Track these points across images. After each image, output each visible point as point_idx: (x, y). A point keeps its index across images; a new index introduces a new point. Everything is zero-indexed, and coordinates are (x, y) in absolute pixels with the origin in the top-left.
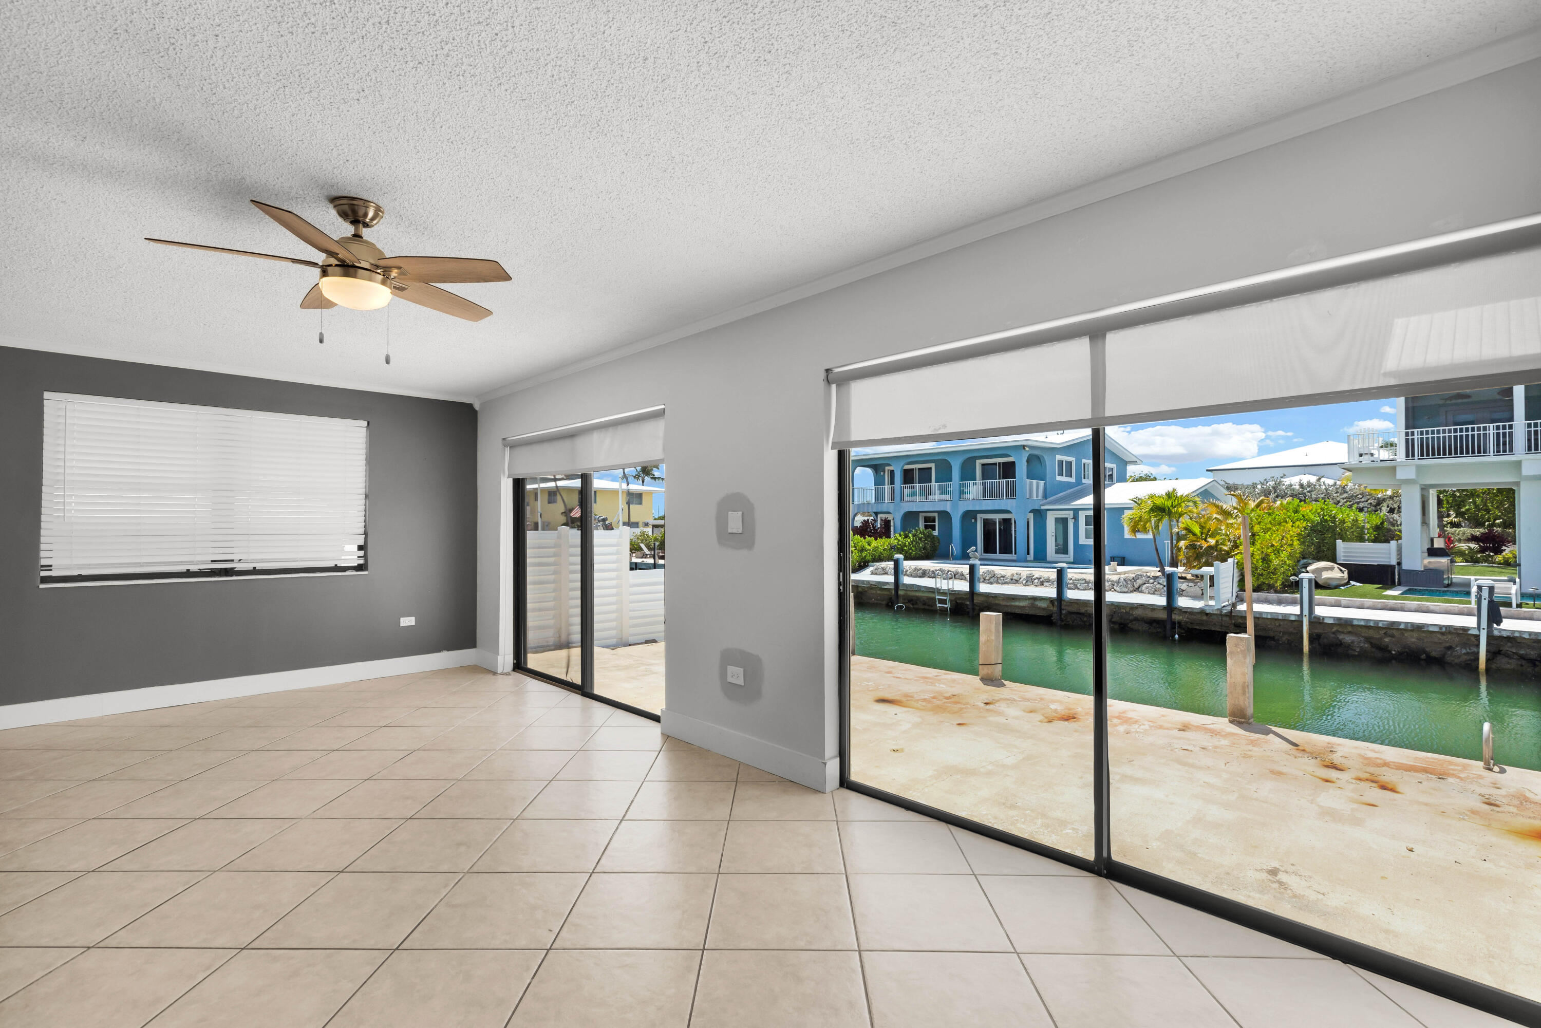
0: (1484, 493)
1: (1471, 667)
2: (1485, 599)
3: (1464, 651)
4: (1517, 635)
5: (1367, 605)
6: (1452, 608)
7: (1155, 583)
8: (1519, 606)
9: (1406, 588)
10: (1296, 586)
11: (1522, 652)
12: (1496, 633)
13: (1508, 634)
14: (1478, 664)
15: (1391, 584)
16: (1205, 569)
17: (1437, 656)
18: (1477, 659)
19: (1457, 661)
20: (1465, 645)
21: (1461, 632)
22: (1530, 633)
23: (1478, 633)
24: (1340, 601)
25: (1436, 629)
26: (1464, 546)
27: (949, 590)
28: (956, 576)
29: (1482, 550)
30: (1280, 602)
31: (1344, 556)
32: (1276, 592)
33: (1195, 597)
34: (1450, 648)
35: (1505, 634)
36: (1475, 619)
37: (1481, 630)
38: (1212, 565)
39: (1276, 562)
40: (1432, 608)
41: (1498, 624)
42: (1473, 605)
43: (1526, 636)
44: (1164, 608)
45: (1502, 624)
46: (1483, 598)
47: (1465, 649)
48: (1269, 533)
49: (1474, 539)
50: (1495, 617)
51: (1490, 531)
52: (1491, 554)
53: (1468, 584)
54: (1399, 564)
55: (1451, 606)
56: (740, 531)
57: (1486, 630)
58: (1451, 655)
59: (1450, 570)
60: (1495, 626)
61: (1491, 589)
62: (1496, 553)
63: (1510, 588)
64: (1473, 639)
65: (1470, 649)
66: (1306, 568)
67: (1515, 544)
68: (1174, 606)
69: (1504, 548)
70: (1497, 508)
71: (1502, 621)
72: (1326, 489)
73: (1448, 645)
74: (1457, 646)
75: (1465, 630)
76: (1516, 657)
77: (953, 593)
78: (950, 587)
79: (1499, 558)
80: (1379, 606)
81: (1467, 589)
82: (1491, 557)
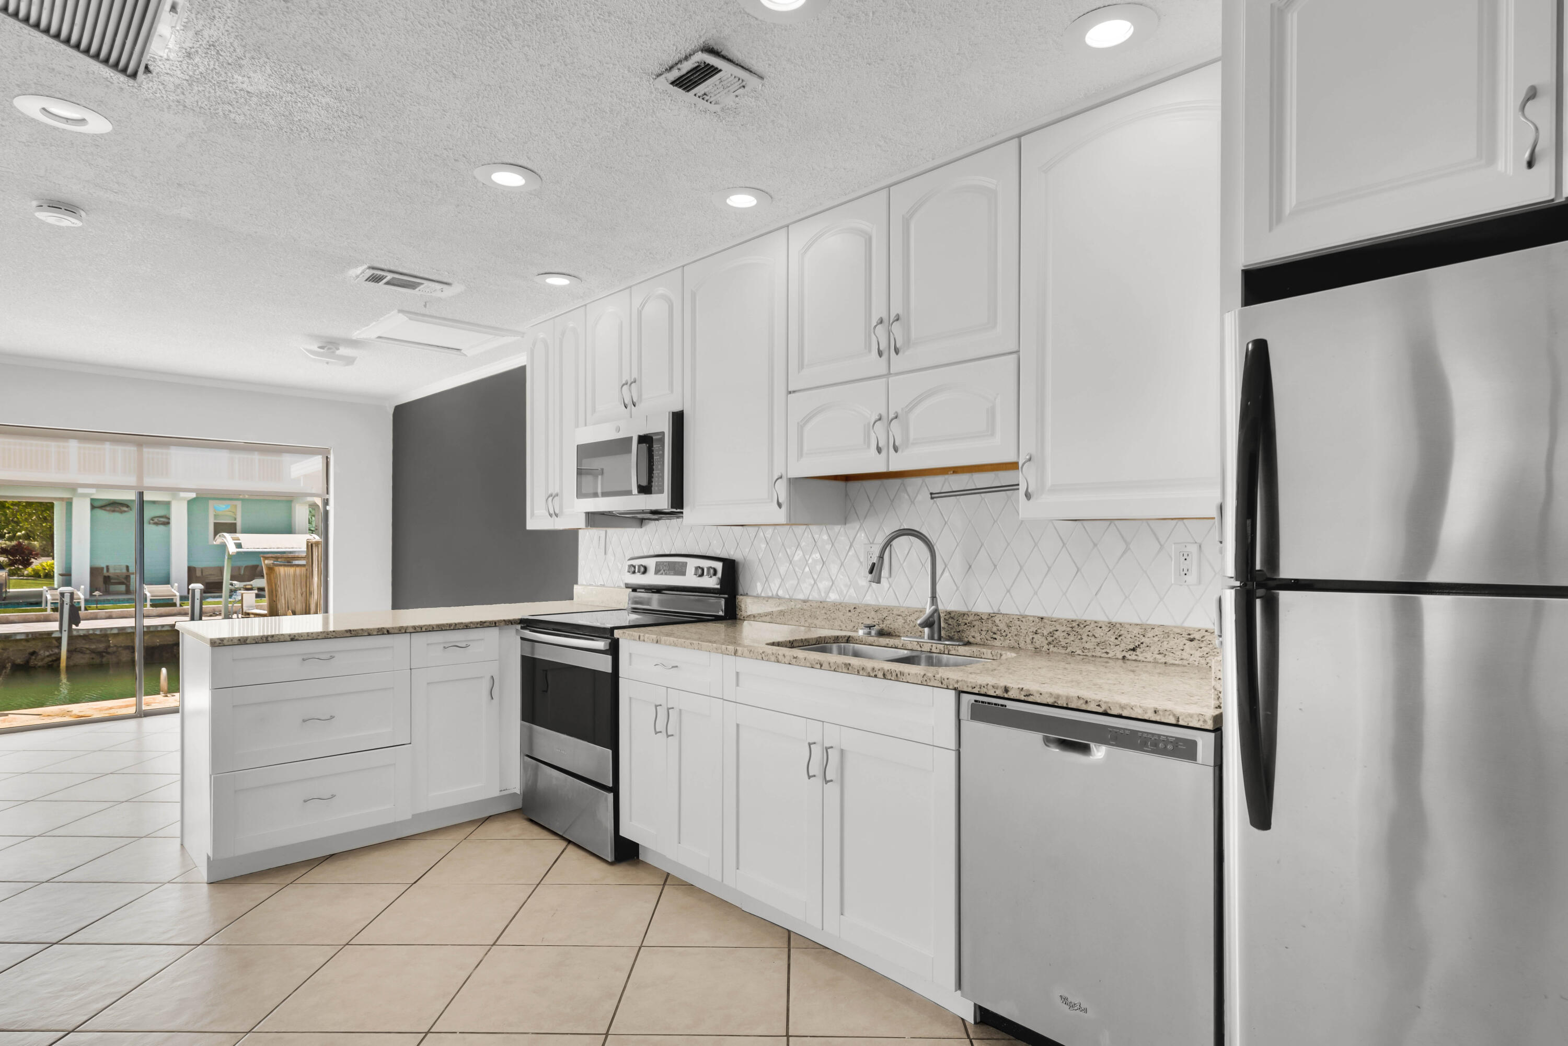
1: (52, 666)
2: (67, 604)
3: (47, 653)
4: (91, 632)
6: (30, 617)
8: (86, 609)
11: (93, 647)
12: (75, 633)
13: (84, 632)
14: (60, 663)
17: (21, 663)
18: (58, 659)
19: (40, 664)
20: (48, 647)
21: (45, 636)
22: (101, 630)
23: (59, 635)
25: (23, 637)
29: (12, 563)
34: (33, 653)
35: (81, 633)
36: (56, 624)
37: (63, 632)
40: (11, 618)
41: (77, 625)
42: (50, 612)
43: (98, 632)
45: (80, 625)
46: (65, 603)
47: (48, 651)
50: (75, 618)
51: (20, 544)
52: (20, 567)
55: (29, 615)
57: (67, 632)
58: (35, 659)
60: (74, 627)
62: (24, 566)
64: (54, 642)
65: (52, 651)
67: (47, 556)
69: (33, 560)
70: (26, 520)
71: (80, 622)
73: (31, 650)
74: (40, 650)
75: (49, 634)
76: (88, 652)
79: (29, 570)
82: (19, 569)
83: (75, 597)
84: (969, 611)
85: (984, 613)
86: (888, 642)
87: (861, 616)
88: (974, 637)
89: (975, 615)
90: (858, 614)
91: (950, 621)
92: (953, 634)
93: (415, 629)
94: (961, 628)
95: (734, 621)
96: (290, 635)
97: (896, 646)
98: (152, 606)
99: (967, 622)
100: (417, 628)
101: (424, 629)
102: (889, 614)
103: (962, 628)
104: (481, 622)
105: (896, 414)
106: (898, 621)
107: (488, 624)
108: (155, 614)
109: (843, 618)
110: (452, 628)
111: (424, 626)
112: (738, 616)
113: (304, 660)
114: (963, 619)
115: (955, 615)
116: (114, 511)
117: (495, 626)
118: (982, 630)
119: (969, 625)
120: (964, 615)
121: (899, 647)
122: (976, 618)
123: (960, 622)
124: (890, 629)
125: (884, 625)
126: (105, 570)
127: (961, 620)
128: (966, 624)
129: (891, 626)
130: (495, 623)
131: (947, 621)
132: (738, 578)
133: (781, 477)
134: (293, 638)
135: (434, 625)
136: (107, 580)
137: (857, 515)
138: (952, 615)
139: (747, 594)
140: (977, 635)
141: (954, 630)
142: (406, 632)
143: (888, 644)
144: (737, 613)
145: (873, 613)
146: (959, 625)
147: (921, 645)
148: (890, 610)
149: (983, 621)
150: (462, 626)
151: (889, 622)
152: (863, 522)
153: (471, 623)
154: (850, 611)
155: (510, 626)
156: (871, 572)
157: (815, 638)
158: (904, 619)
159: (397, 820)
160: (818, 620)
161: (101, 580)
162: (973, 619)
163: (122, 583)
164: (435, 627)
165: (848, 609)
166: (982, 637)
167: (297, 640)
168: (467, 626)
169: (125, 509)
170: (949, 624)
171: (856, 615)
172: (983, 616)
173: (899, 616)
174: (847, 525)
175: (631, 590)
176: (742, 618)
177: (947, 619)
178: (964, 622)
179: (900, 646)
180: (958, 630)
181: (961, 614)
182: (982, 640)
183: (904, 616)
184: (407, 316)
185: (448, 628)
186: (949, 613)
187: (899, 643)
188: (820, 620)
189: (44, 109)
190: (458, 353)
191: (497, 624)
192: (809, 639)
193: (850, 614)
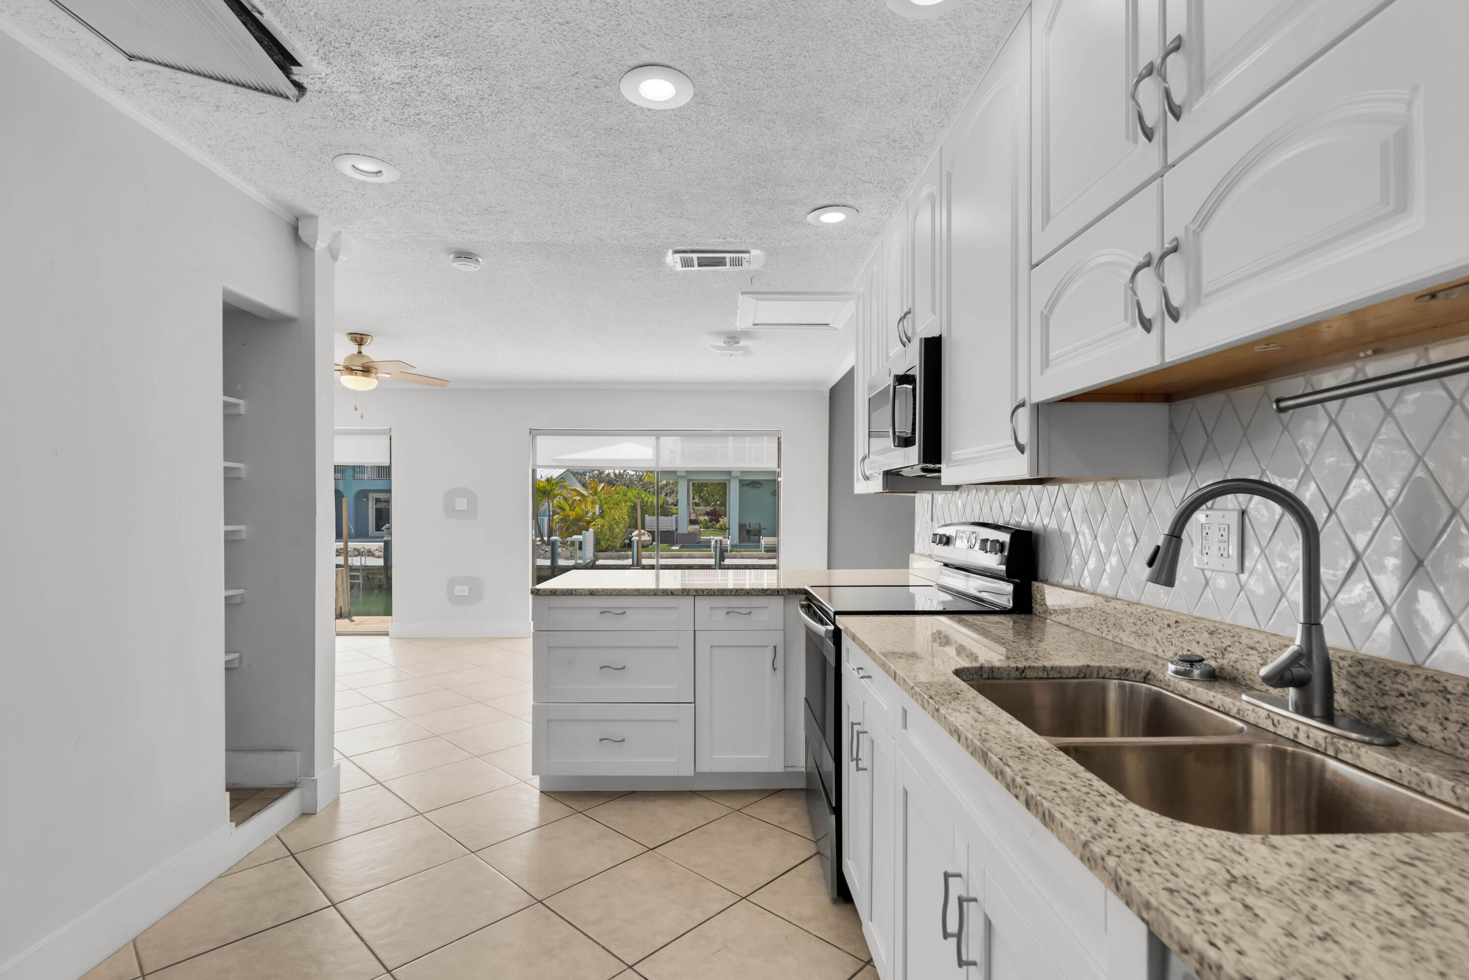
0: (712, 485)
5: (665, 556)
6: (703, 555)
7: (539, 550)
8: (731, 551)
9: (681, 545)
10: (630, 546)
15: (672, 543)
16: (575, 537)
24: (651, 554)
26: (702, 518)
27: (361, 565)
28: (370, 553)
29: (710, 520)
30: (619, 558)
31: (649, 526)
32: (616, 551)
33: (567, 559)
36: (714, 560)
37: (716, 566)
38: (581, 534)
39: (617, 530)
40: (695, 555)
42: (713, 552)
44: (549, 567)
46: (717, 547)
48: (613, 510)
49: (707, 514)
50: (721, 558)
51: (715, 509)
52: (715, 523)
53: (709, 541)
54: (677, 530)
56: (466, 509)
59: (700, 533)
60: (722, 563)
61: (721, 541)
62: (717, 523)
63: (727, 542)
66: (631, 534)
67: (725, 516)
68: (556, 565)
69: (720, 519)
70: (717, 494)
71: (724, 561)
72: (630, 478)
75: (710, 566)
77: (366, 568)
78: (363, 563)
79: (718, 525)
80: (670, 556)
81: (708, 544)
82: (714, 525)
83: (723, 543)
84: (1416, 666)
85: (1455, 677)
86: (1212, 699)
87: (1186, 638)
88: (1423, 729)
89: (1427, 678)
90: (1181, 633)
91: (1362, 680)
92: (1368, 709)
93: (697, 592)
94: (1390, 701)
95: (1028, 616)
96: (589, 590)
97: (1227, 710)
98: (766, 551)
99: (1405, 690)
100: (699, 592)
101: (705, 593)
102: (1234, 642)
103: (1393, 702)
104: (763, 589)
105: (1175, 243)
106: (1249, 658)
107: (770, 592)
108: (766, 557)
109: (1159, 636)
110: (733, 593)
111: (706, 589)
112: (1034, 610)
113: (601, 613)
114: (1393, 683)
115: (1373, 669)
116: (753, 487)
117: (778, 595)
118: (1447, 719)
119: (1410, 698)
120: (1397, 673)
121: (1232, 714)
122: (1429, 685)
123: (1387, 688)
124: (1235, 671)
125: (1225, 662)
126: (748, 525)
127: (1388, 682)
128: (1402, 695)
129: (1238, 666)
130: (778, 592)
131: (1354, 680)
132: (1039, 556)
133: (1023, 405)
134: (592, 593)
135: (715, 589)
136: (749, 532)
137: (1187, 461)
138: (1367, 668)
139: (1047, 580)
140: (1434, 727)
141: (1372, 703)
142: (688, 595)
143: (1211, 702)
144: (1033, 606)
145: (1206, 635)
146: (1384, 694)
147: (1276, 722)
148: (1234, 631)
149: (1449, 696)
150: (743, 592)
151: (1233, 657)
152: (1196, 472)
153: (753, 589)
154: (1169, 626)
155: (794, 595)
156: (1150, 564)
157: (1075, 668)
158: (1262, 658)
159: (681, 774)
160: (1124, 633)
161: (745, 532)
162: (1424, 688)
163: (756, 535)
164: (716, 592)
165: (1166, 622)
166: (1446, 734)
167: (595, 595)
168: (748, 593)
169: (759, 486)
170: (1358, 687)
171: (1178, 635)
172: (1449, 686)
173: (1252, 648)
174: (1171, 478)
175: (942, 564)
176: (1037, 613)
177: (1354, 673)
178: (1397, 690)
179: (1234, 711)
180: (1382, 705)
181: (1390, 670)
182: (1449, 743)
183: (1261, 650)
184: (751, 297)
185: (729, 594)
186: (1360, 662)
187: (1231, 706)
188: (1127, 632)
189: (353, 166)
190: (827, 327)
191: (780, 593)
192: (1061, 667)
193: (1169, 631)
